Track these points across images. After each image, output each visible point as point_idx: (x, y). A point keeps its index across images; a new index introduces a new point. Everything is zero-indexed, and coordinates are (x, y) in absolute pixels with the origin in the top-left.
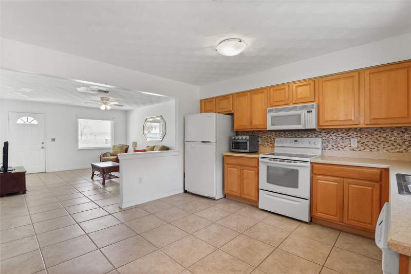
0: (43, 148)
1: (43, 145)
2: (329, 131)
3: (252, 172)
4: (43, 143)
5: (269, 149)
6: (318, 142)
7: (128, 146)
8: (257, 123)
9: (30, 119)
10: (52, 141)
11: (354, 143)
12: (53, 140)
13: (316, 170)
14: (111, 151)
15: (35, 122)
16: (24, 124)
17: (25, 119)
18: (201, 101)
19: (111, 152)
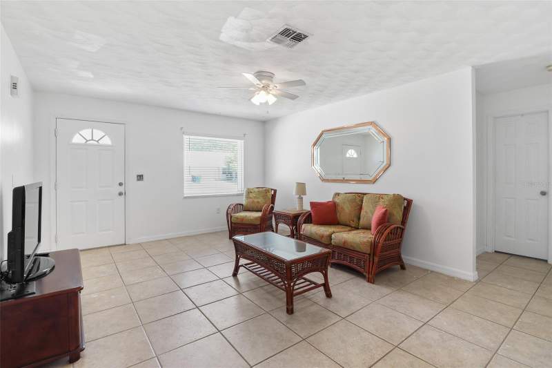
0: (120, 194)
1: (121, 189)
4: (121, 184)
7: (275, 191)
9: (98, 134)
10: (138, 180)
12: (140, 177)
14: (244, 201)
15: (107, 141)
16: (85, 144)
17: (87, 133)
19: (244, 203)
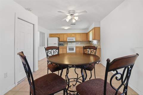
2: (76, 42)
3: (65, 49)
5: (66, 45)
6: (75, 43)
8: (65, 40)
11: (80, 43)
13: (76, 47)
18: (50, 34)
